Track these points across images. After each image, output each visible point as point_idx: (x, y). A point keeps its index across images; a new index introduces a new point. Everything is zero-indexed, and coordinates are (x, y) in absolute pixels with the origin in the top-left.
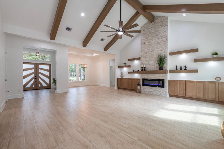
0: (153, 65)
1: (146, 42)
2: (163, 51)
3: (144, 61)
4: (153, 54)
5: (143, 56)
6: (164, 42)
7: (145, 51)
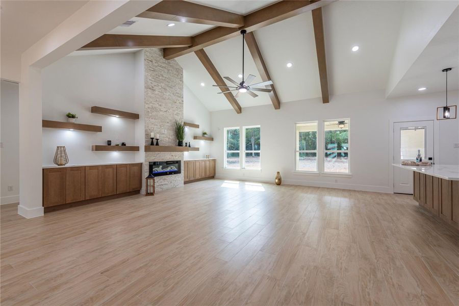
0: (166, 136)
4: (167, 117)
5: (150, 114)
6: (180, 103)
7: (154, 105)
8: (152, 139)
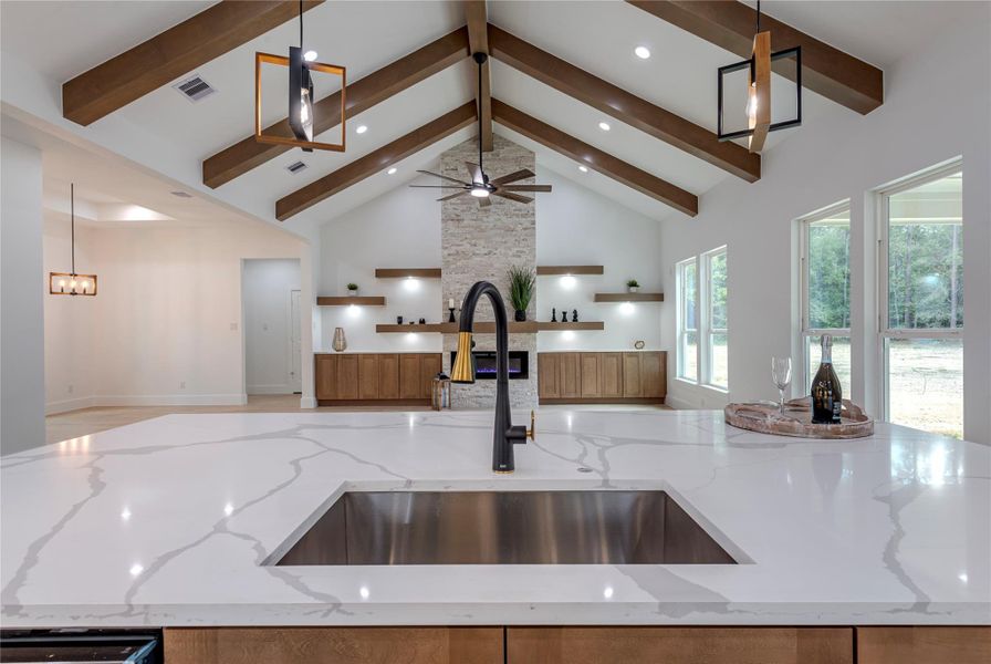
1: (463, 216)
2: (523, 259)
3: (458, 286)
4: (491, 265)
5: (452, 266)
6: (525, 229)
7: (459, 248)
8: (452, 310)
